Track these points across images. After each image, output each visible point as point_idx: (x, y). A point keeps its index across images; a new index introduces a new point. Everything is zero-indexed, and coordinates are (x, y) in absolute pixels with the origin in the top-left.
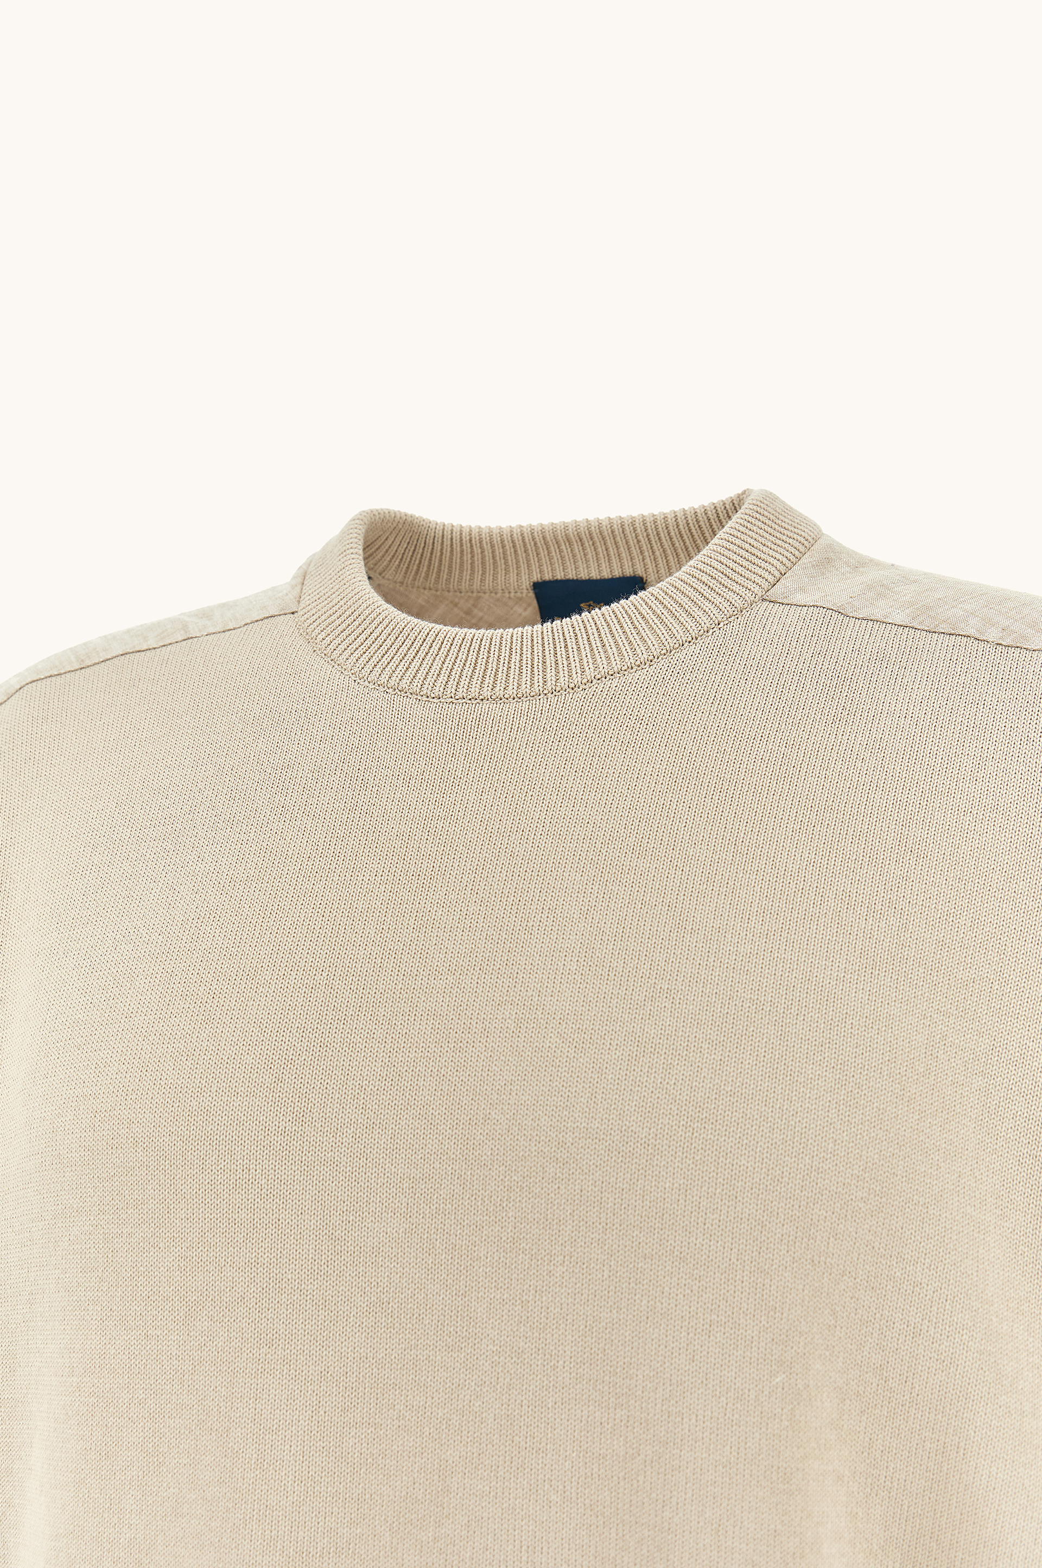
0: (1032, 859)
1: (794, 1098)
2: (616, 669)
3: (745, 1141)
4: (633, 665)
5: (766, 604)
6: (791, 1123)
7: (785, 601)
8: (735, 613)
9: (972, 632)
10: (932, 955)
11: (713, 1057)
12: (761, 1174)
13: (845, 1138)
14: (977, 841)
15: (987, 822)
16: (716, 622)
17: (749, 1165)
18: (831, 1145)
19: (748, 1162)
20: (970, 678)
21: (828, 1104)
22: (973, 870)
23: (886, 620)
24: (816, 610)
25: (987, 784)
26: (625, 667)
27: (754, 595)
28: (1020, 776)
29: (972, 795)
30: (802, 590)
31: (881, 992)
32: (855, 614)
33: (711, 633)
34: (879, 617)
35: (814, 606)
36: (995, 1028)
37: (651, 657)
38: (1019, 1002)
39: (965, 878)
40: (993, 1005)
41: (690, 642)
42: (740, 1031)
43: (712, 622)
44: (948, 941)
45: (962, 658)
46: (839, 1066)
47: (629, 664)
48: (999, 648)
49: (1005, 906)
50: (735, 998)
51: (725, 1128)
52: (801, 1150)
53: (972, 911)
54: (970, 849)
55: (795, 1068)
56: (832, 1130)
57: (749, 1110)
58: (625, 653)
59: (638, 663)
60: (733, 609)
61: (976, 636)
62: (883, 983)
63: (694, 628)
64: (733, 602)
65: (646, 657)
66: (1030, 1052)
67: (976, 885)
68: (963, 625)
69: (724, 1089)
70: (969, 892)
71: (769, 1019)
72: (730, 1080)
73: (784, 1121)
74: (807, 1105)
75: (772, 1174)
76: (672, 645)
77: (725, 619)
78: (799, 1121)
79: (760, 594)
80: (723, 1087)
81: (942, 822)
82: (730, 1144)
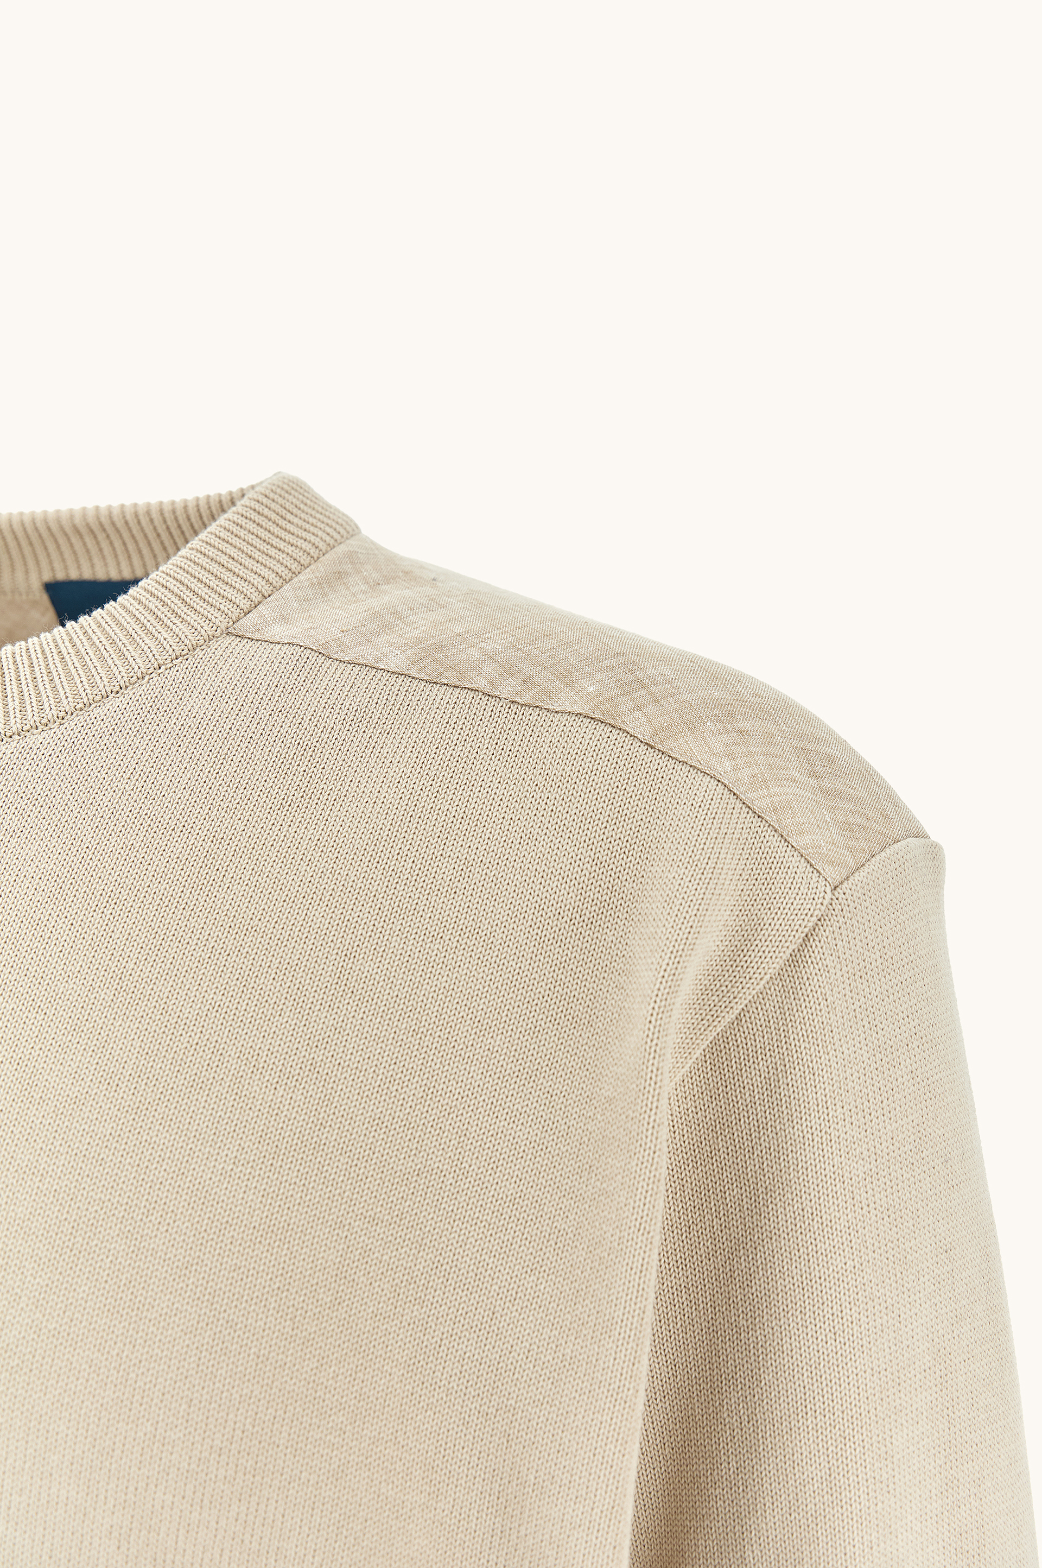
0: (517, 1004)
1: (138, 1341)
2: (14, 729)
3: (66, 1400)
4: (38, 724)
5: (229, 639)
6: (131, 1375)
7: (257, 636)
8: (184, 653)
9: (482, 684)
10: (362, 1138)
11: (37, 1280)
12: (85, 1445)
13: (204, 1397)
14: (445, 978)
15: (462, 952)
16: (156, 665)
17: (70, 1432)
18: (184, 1406)
19: (68, 1428)
20: (469, 749)
21: (185, 1350)
22: (433, 1019)
23: (376, 665)
24: (291, 649)
25: (469, 898)
26: (28, 727)
27: (215, 628)
28: (513, 888)
29: (447, 913)
30: (285, 619)
31: (281, 1191)
32: (340, 656)
33: (147, 678)
34: (370, 660)
35: (289, 643)
36: (443, 1238)
37: (62, 714)
38: (480, 1203)
39: (421, 1030)
40: (443, 1206)
41: (118, 692)
42: (79, 1245)
43: (150, 665)
44: (387, 1118)
45: (463, 720)
46: (207, 1297)
47: (32, 723)
48: (514, 707)
49: (473, 1068)
50: (79, 1198)
51: (41, 1380)
52: (142, 1414)
53: (426, 1076)
54: (433, 989)
55: (146, 1299)
56: (187, 1386)
57: (76, 1357)
58: (29, 707)
59: (44, 721)
60: (182, 647)
61: (486, 690)
62: (285, 1178)
63: (123, 674)
64: (183, 638)
65: (55, 713)
66: (489, 1272)
67: (436, 1039)
68: (473, 674)
69: (46, 1327)
70: (425, 1049)
71: (120, 1229)
72: (56, 1314)
73: (121, 1373)
74: (156, 1351)
75: (100, 1444)
76: (91, 697)
77: (169, 660)
78: (143, 1373)
79: (223, 626)
80: (44, 1324)
81: (400, 952)
82: (46, 1403)
